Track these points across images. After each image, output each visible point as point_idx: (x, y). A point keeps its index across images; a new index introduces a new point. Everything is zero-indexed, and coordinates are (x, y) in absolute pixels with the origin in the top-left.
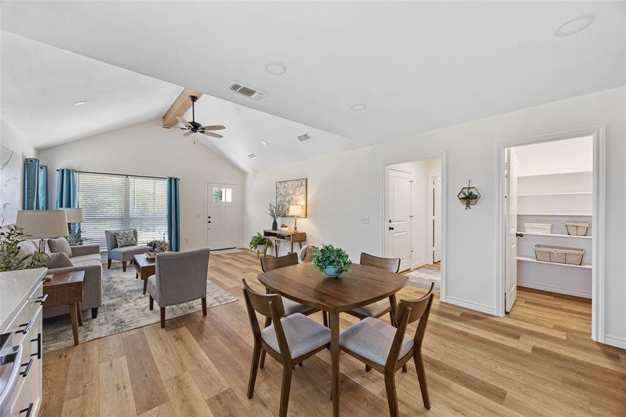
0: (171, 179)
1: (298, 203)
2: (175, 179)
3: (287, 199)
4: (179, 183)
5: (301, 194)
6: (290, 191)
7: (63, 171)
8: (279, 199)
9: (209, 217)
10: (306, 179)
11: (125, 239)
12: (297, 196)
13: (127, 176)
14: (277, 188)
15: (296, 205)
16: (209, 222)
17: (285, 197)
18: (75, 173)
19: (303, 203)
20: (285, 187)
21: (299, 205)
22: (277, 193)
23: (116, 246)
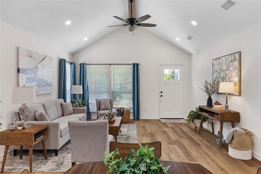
0: (134, 64)
1: (232, 79)
2: (137, 64)
3: (222, 75)
4: (140, 66)
5: (235, 69)
6: (224, 67)
7: (81, 64)
8: (215, 76)
9: (162, 92)
10: (240, 52)
11: (104, 105)
12: (231, 71)
13: (110, 64)
14: (213, 65)
15: (230, 81)
16: (161, 96)
17: (220, 73)
18: (86, 65)
19: (236, 79)
20: (219, 64)
21: (233, 81)
22: (213, 69)
23: (99, 110)
